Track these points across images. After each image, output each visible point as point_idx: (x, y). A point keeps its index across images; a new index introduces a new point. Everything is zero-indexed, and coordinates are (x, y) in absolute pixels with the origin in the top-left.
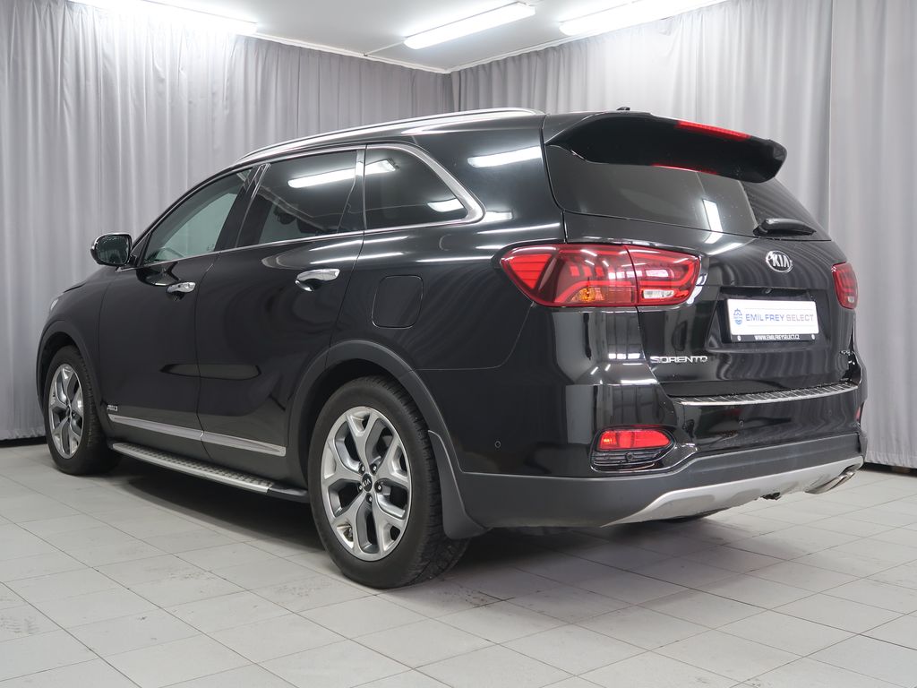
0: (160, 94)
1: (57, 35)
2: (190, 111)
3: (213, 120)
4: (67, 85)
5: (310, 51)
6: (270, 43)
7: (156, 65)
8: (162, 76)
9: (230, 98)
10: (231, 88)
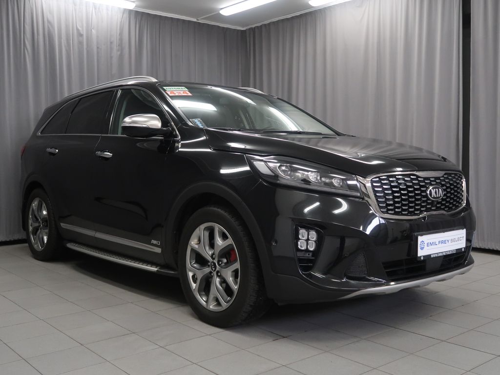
0: (81, 43)
1: (21, 10)
2: (98, 53)
3: (111, 57)
4: (27, 39)
5: (166, 17)
6: (143, 13)
7: (78, 25)
8: (82, 33)
9: (121, 45)
10: (121, 40)
